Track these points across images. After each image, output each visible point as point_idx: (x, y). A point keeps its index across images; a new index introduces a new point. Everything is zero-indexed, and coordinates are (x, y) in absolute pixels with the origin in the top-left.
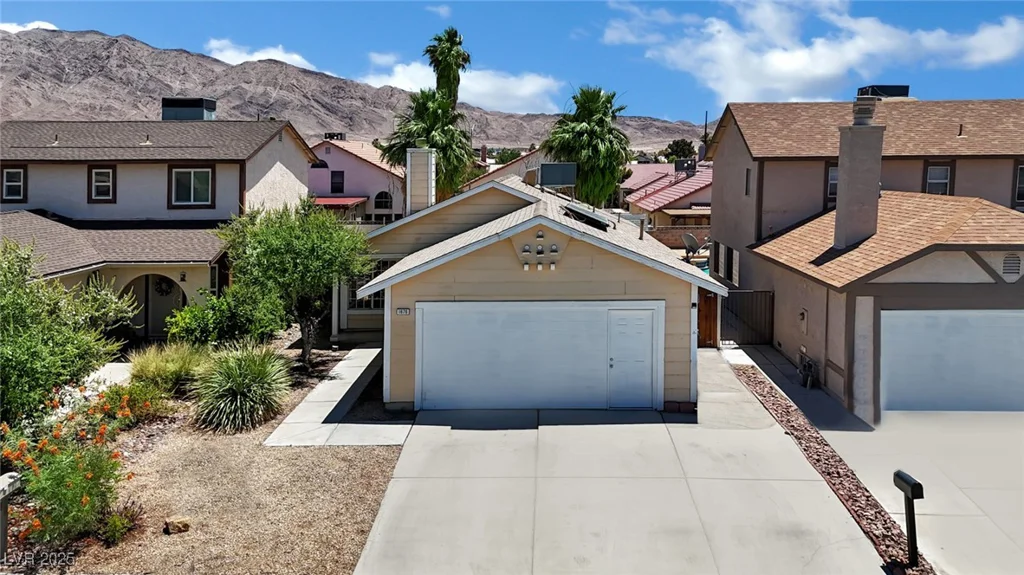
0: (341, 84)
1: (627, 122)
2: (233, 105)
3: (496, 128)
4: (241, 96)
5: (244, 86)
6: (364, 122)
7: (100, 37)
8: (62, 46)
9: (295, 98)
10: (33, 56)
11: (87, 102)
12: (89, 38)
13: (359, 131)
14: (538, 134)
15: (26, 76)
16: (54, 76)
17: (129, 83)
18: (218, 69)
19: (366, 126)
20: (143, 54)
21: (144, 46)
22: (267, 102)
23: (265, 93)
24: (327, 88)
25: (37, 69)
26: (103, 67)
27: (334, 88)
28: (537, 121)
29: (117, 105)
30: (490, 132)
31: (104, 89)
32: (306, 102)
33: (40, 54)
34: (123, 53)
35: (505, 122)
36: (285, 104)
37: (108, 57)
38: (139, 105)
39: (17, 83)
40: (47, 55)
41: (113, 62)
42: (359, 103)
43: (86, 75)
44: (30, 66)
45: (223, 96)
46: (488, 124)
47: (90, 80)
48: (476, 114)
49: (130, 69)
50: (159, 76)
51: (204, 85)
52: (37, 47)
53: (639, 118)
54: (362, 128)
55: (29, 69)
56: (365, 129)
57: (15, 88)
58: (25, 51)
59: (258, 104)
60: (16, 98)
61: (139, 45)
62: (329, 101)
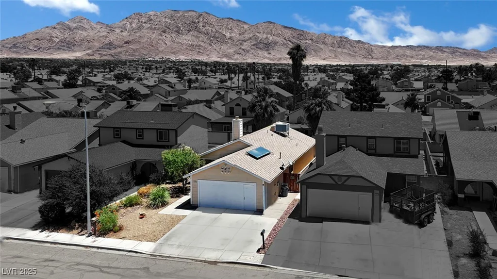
0: (301, 33)
1: (444, 50)
2: (252, 44)
3: (376, 52)
4: (256, 39)
5: (258, 34)
6: (312, 51)
7: (195, 13)
8: (179, 17)
9: (280, 40)
10: (167, 22)
11: (190, 43)
12: (190, 14)
13: (310, 55)
14: (398, 56)
15: (164, 32)
16: (176, 31)
17: (207, 34)
18: (246, 27)
19: (313, 53)
20: (213, 20)
21: (213, 17)
22: (268, 42)
23: (267, 38)
24: (295, 35)
25: (169, 28)
26: (196, 27)
27: (298, 34)
28: (397, 49)
29: (203, 44)
30: (373, 55)
31: (197, 37)
32: (285, 41)
33: (170, 21)
34: (205, 20)
35: (381, 50)
36: (276, 43)
37: (199, 22)
38: (212, 44)
39: (161, 35)
40: (173, 22)
41: (201, 24)
42: (310, 42)
43: (189, 31)
44: (166, 27)
45: (248, 40)
46: (372, 51)
47: (191, 33)
48: (367, 46)
49: (208, 27)
50: (220, 31)
51: (240, 34)
52: (169, 18)
53: (451, 47)
54: (312, 54)
55: (166, 28)
56: (313, 54)
57: (160, 37)
58: (164, 20)
59: (264, 43)
60: (161, 42)
61: (211, 16)
62: (296, 41)
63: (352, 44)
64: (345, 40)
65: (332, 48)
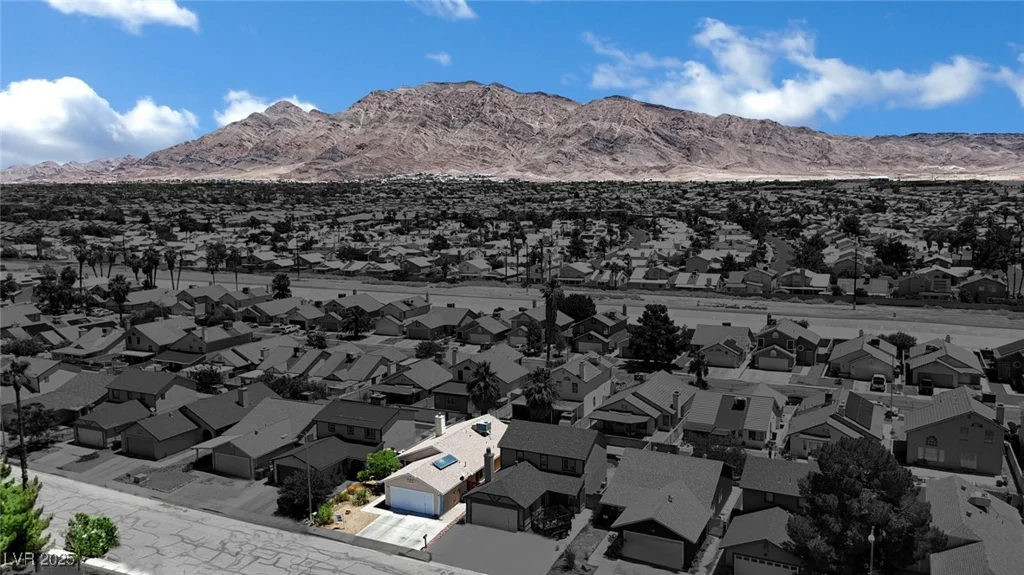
0: (680, 115)
1: (998, 142)
2: (582, 142)
3: (839, 152)
4: (589, 133)
5: (593, 123)
6: (701, 152)
7: (476, 86)
8: (448, 96)
9: (636, 132)
10: (428, 107)
11: (468, 144)
12: (468, 88)
13: (696, 161)
14: (888, 158)
15: (423, 125)
16: (443, 123)
17: (499, 126)
18: (571, 108)
19: (703, 156)
20: (509, 99)
21: (510, 92)
22: (612, 137)
23: (611, 129)
24: (667, 120)
25: (431, 118)
26: (479, 113)
27: (673, 120)
28: (888, 144)
29: (490, 146)
30: (832, 157)
31: (481, 133)
32: (647, 135)
33: (433, 105)
34: (494, 100)
35: (849, 146)
36: (628, 139)
37: (483, 104)
38: (507, 145)
39: (417, 131)
40: (438, 106)
41: (487, 108)
42: (697, 133)
43: (467, 121)
44: (426, 116)
45: (575, 134)
46: (830, 149)
47: (470, 125)
48: (818, 138)
49: (500, 113)
50: (522, 119)
51: (559, 124)
52: (431, 99)
53: (1016, 135)
54: (699, 159)
55: (426, 118)
56: (702, 159)
57: (416, 135)
58: (422, 103)
59: (604, 140)
60: (417, 144)
61: (506, 91)
62: (668, 133)
63: (787, 135)
64: (771, 128)
65: (743, 145)
